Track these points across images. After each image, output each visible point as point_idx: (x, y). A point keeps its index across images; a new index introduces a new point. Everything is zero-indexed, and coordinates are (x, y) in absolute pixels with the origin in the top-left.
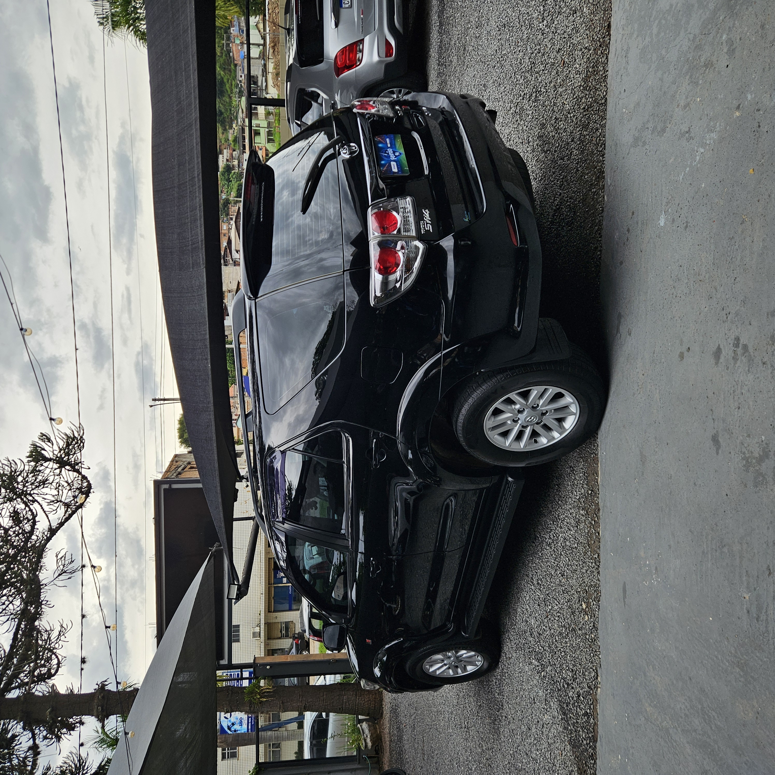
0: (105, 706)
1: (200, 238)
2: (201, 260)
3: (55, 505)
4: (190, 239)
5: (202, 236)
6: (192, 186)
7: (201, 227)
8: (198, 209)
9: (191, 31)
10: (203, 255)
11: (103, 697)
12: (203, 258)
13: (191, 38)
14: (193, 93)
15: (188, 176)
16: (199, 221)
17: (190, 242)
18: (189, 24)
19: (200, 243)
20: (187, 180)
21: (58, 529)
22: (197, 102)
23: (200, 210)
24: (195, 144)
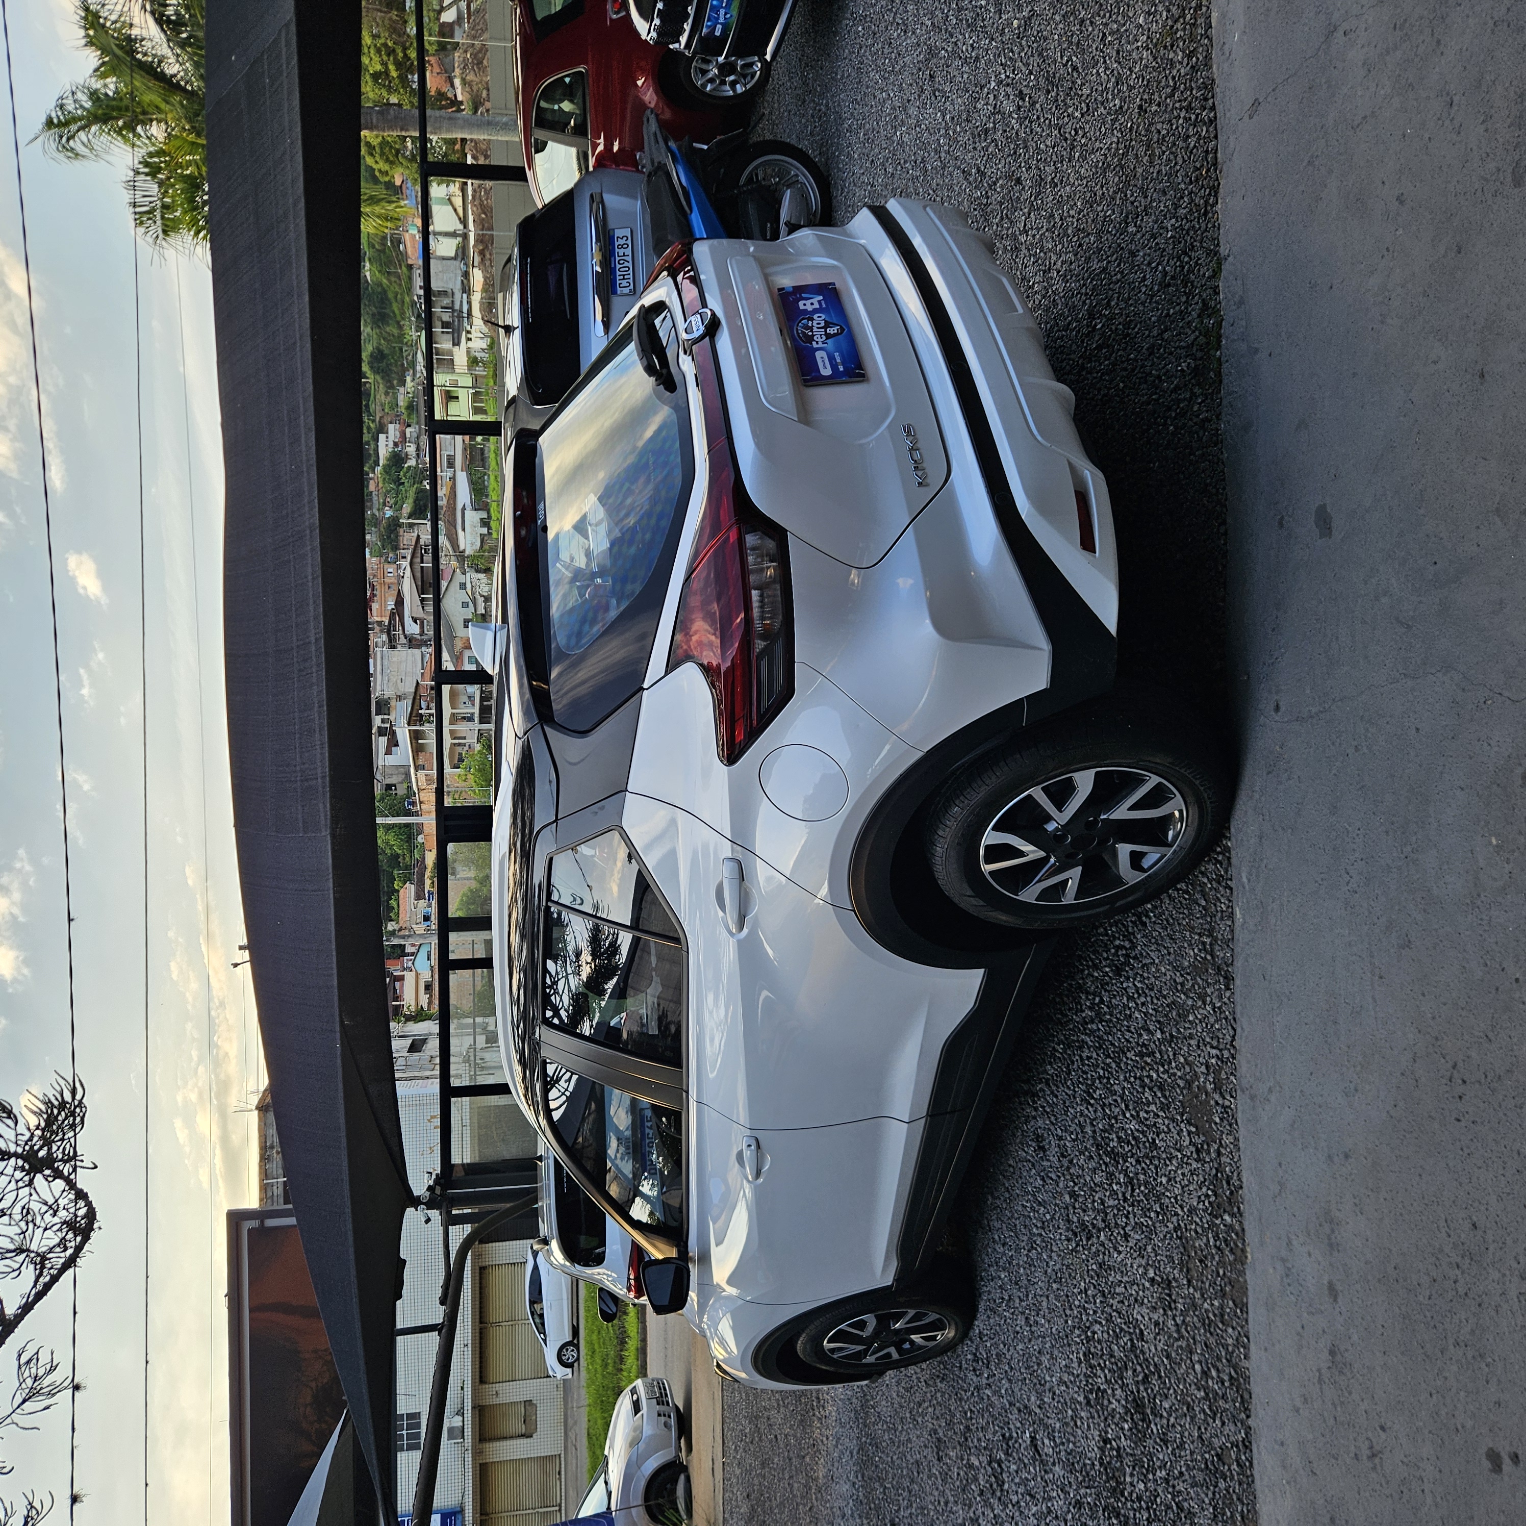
1: (319, 771)
2: (322, 818)
3: (17, 1258)
4: (298, 768)
5: (323, 767)
6: (305, 661)
7: (322, 748)
8: (316, 709)
9: (301, 350)
10: (325, 806)
12: (326, 815)
14: (305, 474)
15: (295, 638)
16: (317, 735)
17: (299, 774)
18: (298, 336)
19: (320, 780)
20: (294, 645)
21: (19, 1318)
22: (316, 494)
23: (320, 713)
24: (310, 578)
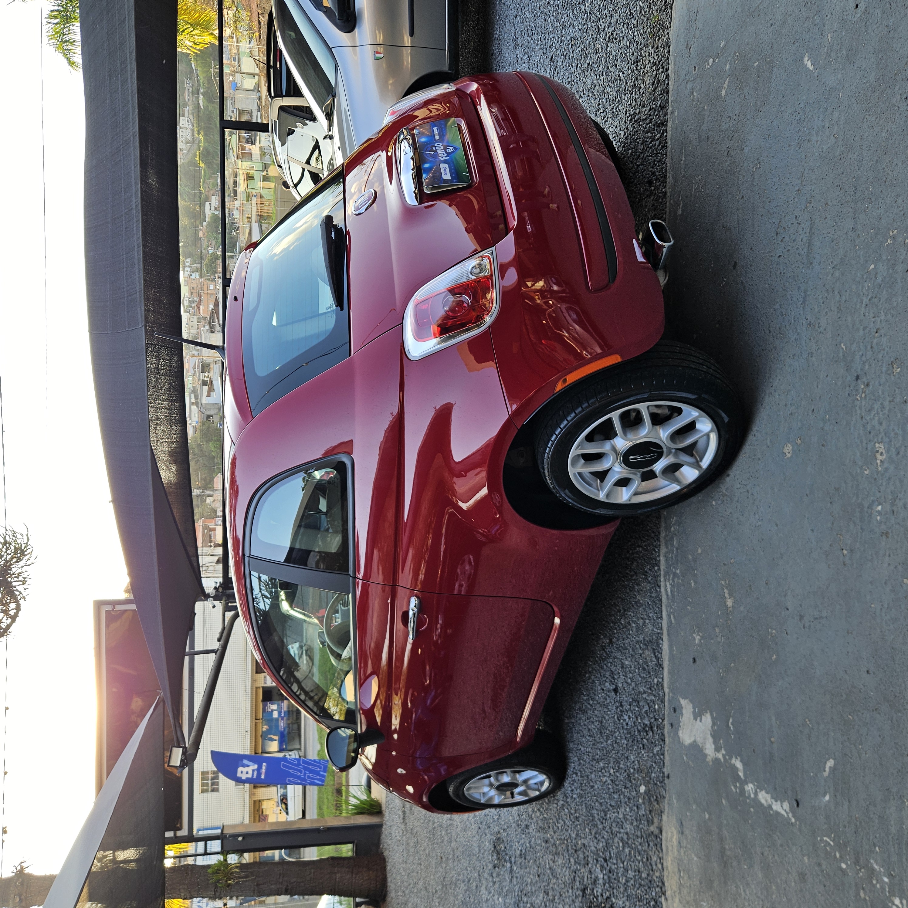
0: (25, 894)
1: (137, 288)
2: (140, 317)
4: (125, 290)
5: (140, 285)
7: (139, 273)
8: (136, 250)
9: (129, 22)
10: (141, 309)
11: (22, 884)
12: (142, 314)
13: (129, 31)
14: (131, 101)
15: (124, 208)
16: (136, 266)
17: (126, 293)
19: (138, 294)
20: (123, 213)
22: (137, 112)
23: (138, 252)
